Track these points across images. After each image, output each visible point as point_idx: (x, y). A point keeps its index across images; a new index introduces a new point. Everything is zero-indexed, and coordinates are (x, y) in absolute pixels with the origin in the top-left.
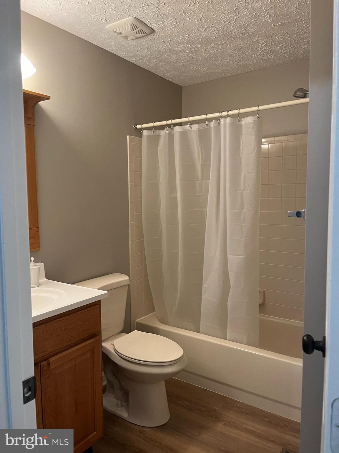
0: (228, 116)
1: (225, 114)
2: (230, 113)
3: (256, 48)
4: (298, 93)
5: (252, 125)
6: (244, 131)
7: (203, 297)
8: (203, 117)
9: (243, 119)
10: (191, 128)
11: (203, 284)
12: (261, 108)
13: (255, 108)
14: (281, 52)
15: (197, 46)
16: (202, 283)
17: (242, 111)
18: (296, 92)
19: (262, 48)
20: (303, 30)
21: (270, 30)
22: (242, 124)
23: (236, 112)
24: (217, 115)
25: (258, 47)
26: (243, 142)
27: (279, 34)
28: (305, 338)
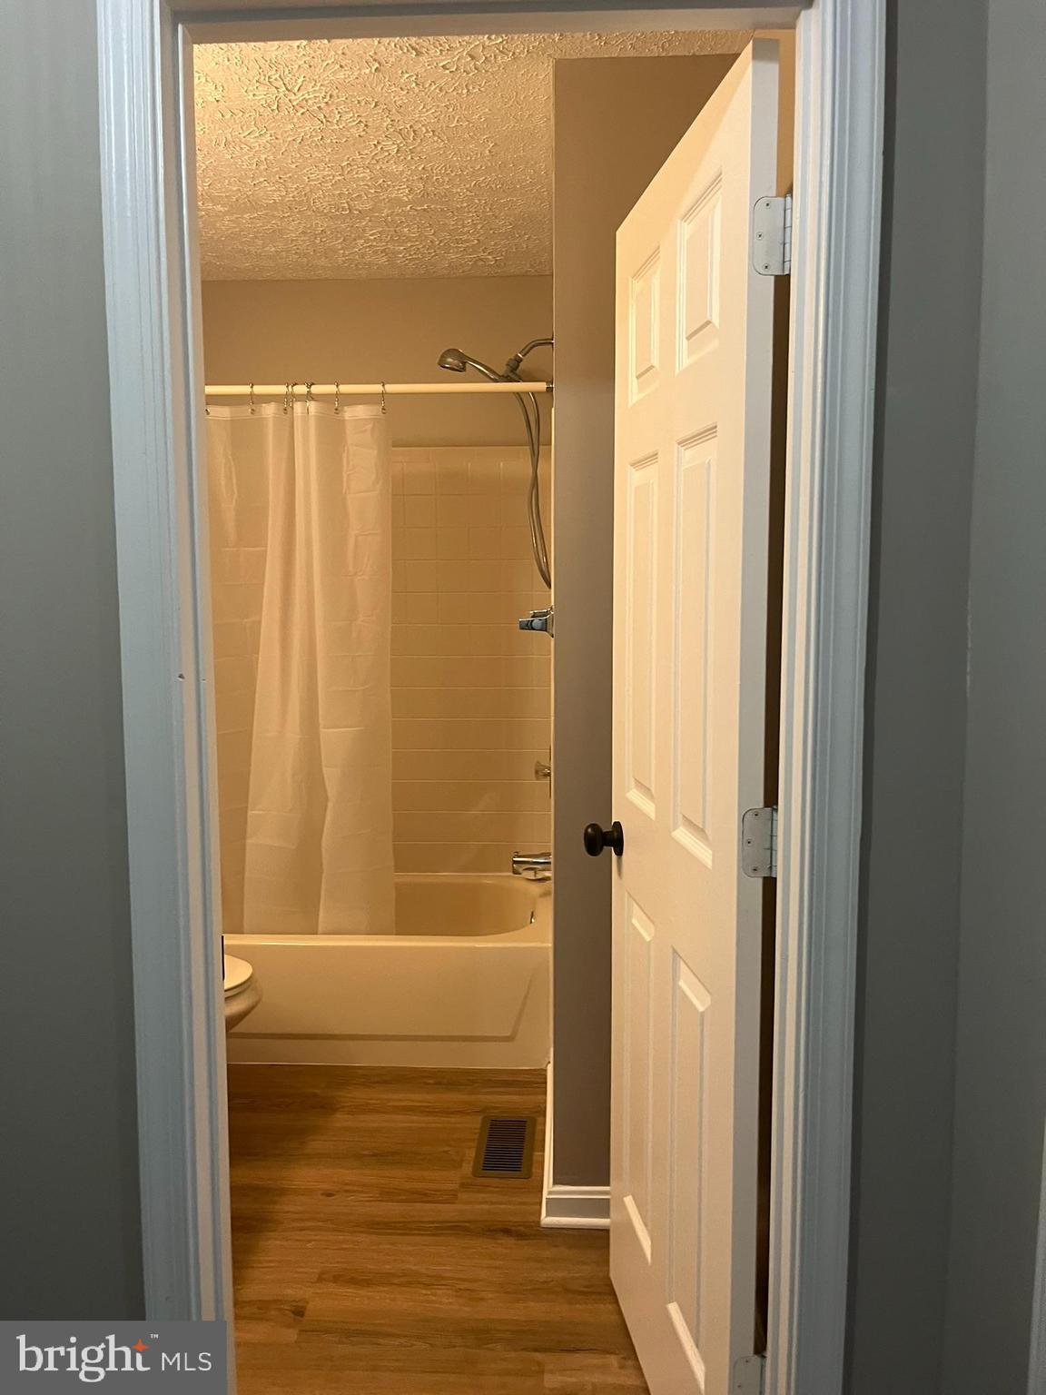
0: (310, 396)
1: (301, 389)
2: (316, 389)
3: (355, 240)
4: (450, 360)
5: (371, 426)
6: (351, 436)
7: (249, 841)
8: (245, 389)
9: (346, 408)
10: (208, 413)
11: (249, 808)
12: (390, 388)
13: (377, 388)
14: (403, 257)
15: (219, 208)
16: (247, 807)
17: (344, 388)
18: (443, 357)
19: (367, 241)
20: (464, 227)
21: (398, 215)
22: (344, 420)
23: (331, 389)
24: (281, 389)
25: (360, 238)
26: (348, 463)
27: (415, 224)
28: (589, 830)
